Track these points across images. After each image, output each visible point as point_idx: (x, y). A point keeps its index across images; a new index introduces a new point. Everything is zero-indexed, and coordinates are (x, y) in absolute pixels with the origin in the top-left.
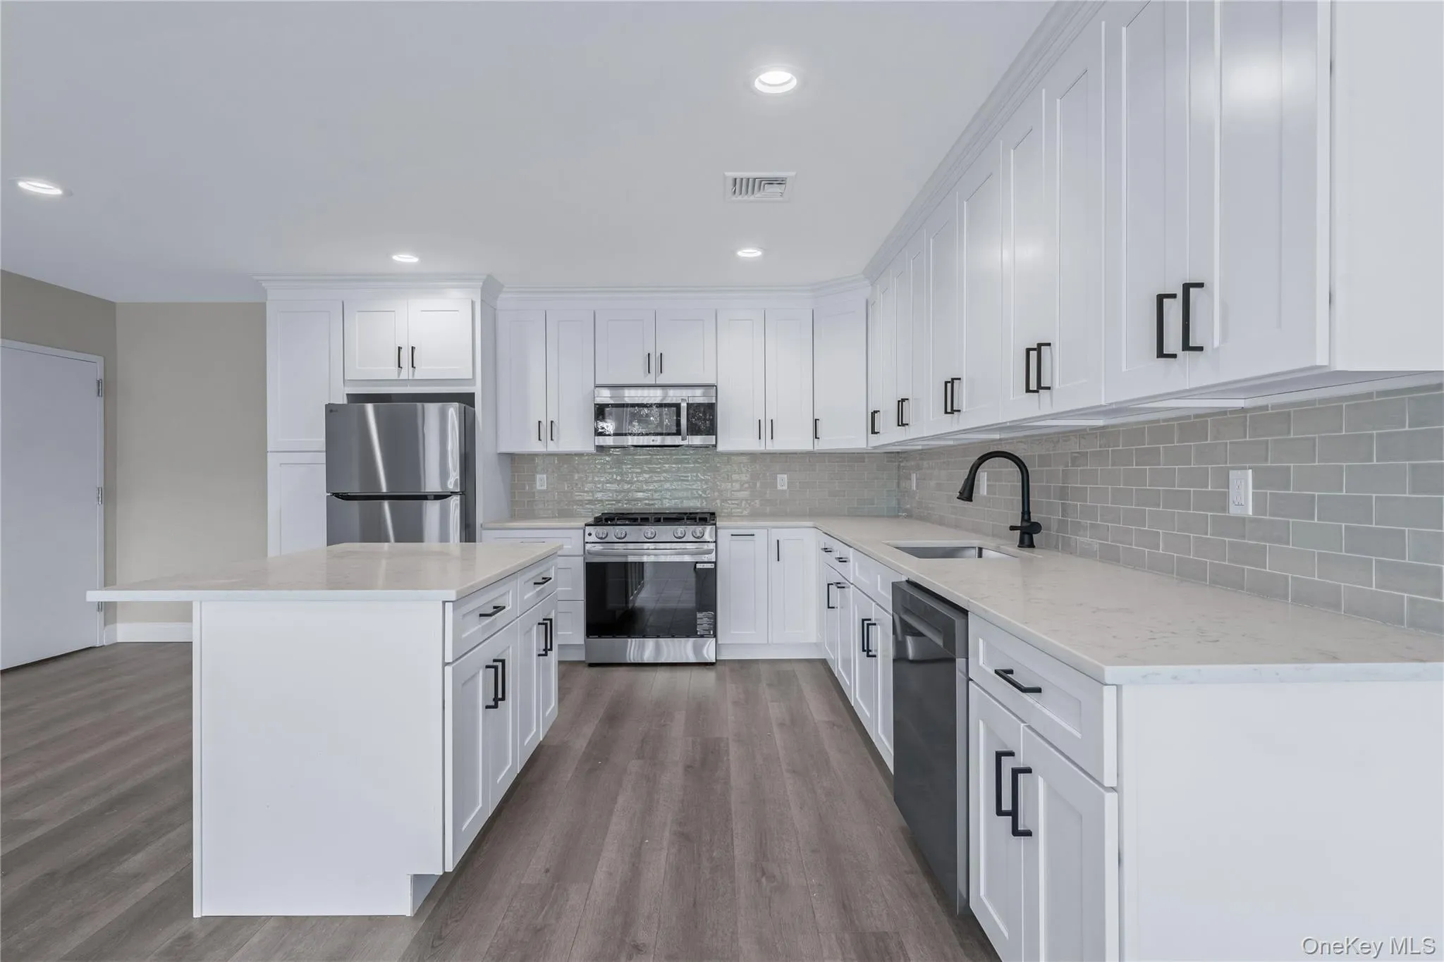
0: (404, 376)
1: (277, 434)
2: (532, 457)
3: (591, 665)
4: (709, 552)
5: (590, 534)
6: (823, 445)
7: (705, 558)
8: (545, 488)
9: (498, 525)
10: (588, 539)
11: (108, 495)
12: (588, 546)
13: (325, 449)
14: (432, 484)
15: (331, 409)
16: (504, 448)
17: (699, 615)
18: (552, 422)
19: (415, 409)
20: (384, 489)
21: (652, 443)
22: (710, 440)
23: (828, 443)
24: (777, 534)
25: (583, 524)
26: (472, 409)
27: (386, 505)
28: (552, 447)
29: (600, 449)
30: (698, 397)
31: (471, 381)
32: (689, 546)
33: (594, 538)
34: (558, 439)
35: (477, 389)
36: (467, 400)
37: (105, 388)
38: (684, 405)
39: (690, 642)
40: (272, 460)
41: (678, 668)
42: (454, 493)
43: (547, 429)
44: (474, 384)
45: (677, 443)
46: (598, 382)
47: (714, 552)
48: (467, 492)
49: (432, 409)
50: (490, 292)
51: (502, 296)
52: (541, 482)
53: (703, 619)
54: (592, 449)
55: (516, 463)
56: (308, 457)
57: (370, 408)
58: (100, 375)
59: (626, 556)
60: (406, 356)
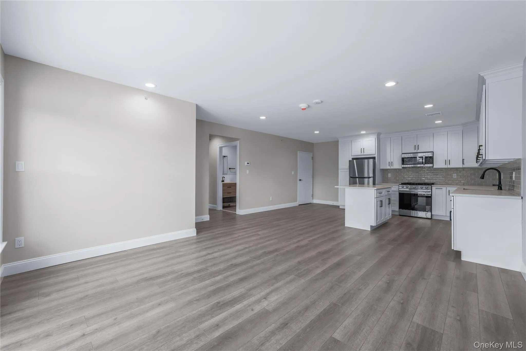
0: (362, 154)
1: (340, 166)
2: (387, 170)
3: (400, 215)
4: (429, 192)
5: (400, 187)
6: (464, 166)
7: (429, 193)
8: (390, 176)
9: (380, 184)
10: (400, 188)
11: (313, 177)
12: (400, 189)
13: (349, 168)
14: (366, 175)
15: (350, 161)
16: (382, 168)
17: (426, 207)
18: (392, 162)
19: (363, 160)
20: (357, 176)
21: (416, 166)
22: (431, 165)
23: (467, 165)
24: (449, 188)
25: (398, 184)
26: (375, 160)
27: (357, 179)
28: (392, 168)
29: (403, 168)
30: (430, 155)
31: (375, 154)
32: (424, 190)
33: (401, 188)
34: (393, 165)
35: (376, 156)
36: (374, 158)
37: (313, 158)
38: (424, 157)
39: (425, 213)
40: (339, 171)
41: (421, 218)
42: (372, 177)
43: (391, 164)
44: (375, 155)
45: (422, 166)
46: (403, 153)
47: (431, 192)
48: (374, 177)
49: (366, 161)
50: (379, 135)
51: (381, 135)
52: (390, 175)
53: (428, 207)
54: (401, 168)
55: (384, 171)
56: (345, 170)
57: (355, 161)
58: (312, 156)
59: (411, 192)
60: (362, 150)
